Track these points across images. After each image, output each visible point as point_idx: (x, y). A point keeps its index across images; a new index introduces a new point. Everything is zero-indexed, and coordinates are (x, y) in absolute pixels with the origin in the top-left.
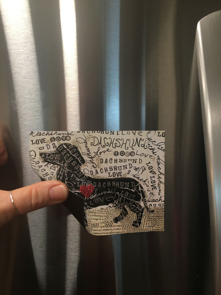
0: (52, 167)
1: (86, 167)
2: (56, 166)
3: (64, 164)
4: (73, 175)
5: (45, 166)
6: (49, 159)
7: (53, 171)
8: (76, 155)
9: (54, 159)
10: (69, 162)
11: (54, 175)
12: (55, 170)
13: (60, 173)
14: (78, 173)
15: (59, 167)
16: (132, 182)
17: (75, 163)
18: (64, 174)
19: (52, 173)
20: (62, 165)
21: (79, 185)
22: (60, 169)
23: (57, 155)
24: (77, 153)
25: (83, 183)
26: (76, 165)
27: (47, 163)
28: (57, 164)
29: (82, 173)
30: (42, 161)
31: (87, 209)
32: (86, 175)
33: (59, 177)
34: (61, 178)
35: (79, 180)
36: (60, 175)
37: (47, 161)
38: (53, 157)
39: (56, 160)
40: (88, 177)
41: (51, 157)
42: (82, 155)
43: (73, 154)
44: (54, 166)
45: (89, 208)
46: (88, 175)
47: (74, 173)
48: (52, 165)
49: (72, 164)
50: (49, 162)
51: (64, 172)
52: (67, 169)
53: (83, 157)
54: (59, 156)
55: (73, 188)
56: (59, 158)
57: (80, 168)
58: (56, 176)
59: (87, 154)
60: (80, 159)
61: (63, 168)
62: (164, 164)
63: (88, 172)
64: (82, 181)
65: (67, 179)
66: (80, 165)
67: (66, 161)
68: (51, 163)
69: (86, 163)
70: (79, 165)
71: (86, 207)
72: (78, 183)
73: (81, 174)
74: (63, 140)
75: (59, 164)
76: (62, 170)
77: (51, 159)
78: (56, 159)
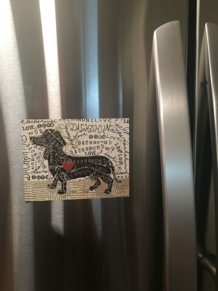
0: (40, 148)
1: (67, 148)
2: (43, 147)
3: (49, 146)
4: (57, 154)
5: (34, 148)
6: (38, 142)
7: (40, 151)
8: (59, 138)
9: (41, 142)
10: (53, 144)
11: (41, 155)
12: (42, 150)
13: (46, 153)
14: (61, 153)
15: (45, 148)
16: (104, 159)
17: (58, 144)
18: (50, 153)
19: (40, 153)
20: (48, 146)
21: (62, 162)
22: (46, 149)
23: (43, 139)
24: (60, 137)
25: (65, 160)
26: (59, 146)
27: (35, 145)
28: (43, 146)
29: (64, 152)
30: (32, 144)
31: (68, 180)
32: (67, 154)
33: (46, 156)
34: (47, 156)
35: (62, 158)
36: (47, 155)
37: (36, 144)
38: (40, 140)
39: (43, 143)
40: (69, 155)
41: (39, 140)
42: (64, 138)
43: (57, 138)
44: (41, 147)
45: (70, 180)
46: (69, 154)
47: (58, 153)
48: (40, 146)
49: (56, 145)
50: (37, 144)
51: (50, 152)
52: (52, 149)
53: (65, 140)
54: (45, 139)
55: (56, 164)
56: (45, 141)
57: (62, 149)
58: (43, 155)
59: (68, 137)
60: (62, 142)
61: (49, 149)
62: (129, 144)
63: (69, 152)
64: (64, 159)
65: (52, 157)
66: (63, 146)
67: (51, 143)
68: (39, 145)
69: (67, 144)
70: (61, 146)
71: (68, 178)
72: (61, 160)
73: (63, 154)
74: (48, 126)
75: (45, 145)
76: (48, 150)
77: (39, 142)
78: (43, 141)
